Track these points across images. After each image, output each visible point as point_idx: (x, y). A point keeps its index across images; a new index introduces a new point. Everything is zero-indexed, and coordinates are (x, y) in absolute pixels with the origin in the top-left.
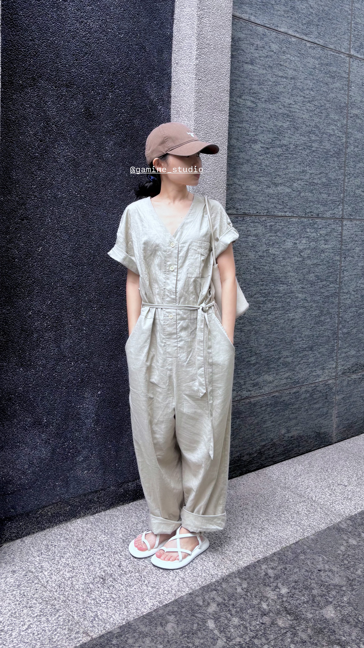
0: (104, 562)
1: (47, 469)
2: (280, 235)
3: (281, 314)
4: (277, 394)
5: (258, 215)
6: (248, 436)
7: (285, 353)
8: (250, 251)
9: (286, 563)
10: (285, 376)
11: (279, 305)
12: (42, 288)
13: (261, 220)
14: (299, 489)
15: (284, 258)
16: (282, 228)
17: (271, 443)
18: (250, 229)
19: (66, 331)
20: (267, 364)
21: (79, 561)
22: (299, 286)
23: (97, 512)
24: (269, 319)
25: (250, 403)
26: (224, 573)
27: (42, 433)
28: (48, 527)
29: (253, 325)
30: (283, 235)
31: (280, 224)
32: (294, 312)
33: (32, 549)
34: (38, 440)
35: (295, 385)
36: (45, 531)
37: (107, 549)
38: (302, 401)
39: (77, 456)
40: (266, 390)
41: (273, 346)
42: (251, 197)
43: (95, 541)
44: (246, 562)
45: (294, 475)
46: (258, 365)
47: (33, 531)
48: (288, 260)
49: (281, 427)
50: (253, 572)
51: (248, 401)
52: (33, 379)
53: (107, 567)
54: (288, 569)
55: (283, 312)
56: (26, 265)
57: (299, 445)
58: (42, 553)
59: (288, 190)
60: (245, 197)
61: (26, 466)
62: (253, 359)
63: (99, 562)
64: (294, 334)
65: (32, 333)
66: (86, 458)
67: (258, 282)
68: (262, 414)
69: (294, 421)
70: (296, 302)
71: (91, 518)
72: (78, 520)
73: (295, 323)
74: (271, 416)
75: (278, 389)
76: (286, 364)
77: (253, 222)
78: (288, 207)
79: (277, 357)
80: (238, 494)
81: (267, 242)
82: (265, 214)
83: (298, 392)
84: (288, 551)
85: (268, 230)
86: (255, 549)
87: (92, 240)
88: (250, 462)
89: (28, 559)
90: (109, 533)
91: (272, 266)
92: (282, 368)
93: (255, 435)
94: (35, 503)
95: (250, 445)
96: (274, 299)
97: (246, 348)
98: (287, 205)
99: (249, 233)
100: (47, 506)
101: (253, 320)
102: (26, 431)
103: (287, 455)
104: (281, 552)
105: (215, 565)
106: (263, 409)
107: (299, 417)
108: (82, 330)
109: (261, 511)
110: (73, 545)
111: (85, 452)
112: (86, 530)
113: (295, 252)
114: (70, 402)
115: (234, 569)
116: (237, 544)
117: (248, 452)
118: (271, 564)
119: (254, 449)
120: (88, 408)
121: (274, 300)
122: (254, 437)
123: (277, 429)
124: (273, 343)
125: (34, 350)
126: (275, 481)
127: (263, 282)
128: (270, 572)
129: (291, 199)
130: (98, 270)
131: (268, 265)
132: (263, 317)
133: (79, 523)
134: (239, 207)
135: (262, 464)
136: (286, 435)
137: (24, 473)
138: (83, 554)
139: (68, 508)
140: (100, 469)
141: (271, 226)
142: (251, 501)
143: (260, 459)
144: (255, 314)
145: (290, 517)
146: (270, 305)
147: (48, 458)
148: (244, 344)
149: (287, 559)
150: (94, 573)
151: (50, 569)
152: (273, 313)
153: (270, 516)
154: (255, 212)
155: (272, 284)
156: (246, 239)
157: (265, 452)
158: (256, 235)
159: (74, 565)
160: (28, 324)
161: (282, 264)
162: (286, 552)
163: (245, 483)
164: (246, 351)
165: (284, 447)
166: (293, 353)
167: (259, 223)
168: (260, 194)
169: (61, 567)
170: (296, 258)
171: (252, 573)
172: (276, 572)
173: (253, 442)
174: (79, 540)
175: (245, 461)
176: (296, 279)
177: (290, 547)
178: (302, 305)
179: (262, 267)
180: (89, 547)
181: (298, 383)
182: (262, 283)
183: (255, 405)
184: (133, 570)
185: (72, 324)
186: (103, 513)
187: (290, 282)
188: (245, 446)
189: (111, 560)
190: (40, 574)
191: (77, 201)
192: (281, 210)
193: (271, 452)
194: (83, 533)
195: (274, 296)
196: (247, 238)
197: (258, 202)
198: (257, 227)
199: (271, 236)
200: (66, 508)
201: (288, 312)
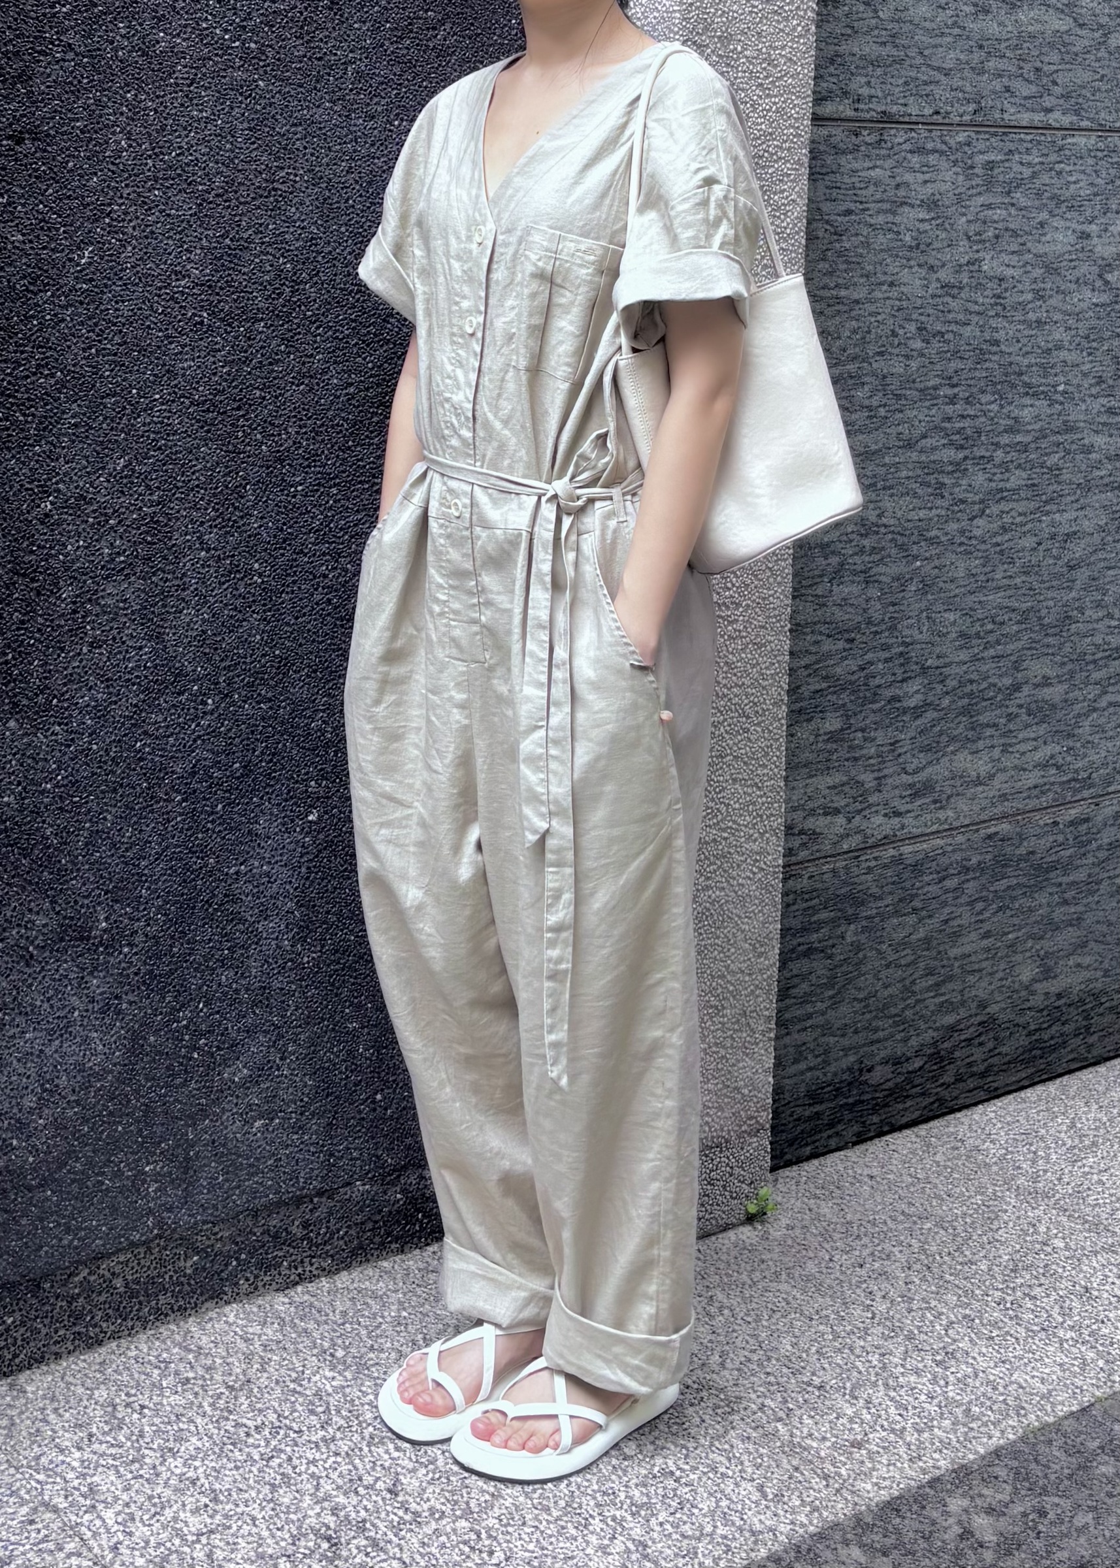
0: (334, 1475)
1: (111, 1114)
2: (1023, 201)
3: (1025, 514)
4: (1005, 827)
5: (938, 122)
6: (890, 990)
7: (1038, 668)
8: (903, 266)
9: (1045, 1491)
10: (1038, 756)
11: (1017, 479)
12: (95, 407)
13: (952, 142)
14: (1091, 1200)
15: (1039, 295)
16: (1034, 175)
17: (979, 1019)
18: (908, 177)
19: (184, 575)
20: (966, 711)
21: (237, 1468)
22: (1096, 405)
23: (301, 1279)
24: (977, 533)
25: (898, 860)
26: (802, 1525)
27: (91, 973)
28: (115, 1336)
29: (916, 558)
30: (1037, 203)
31: (1026, 158)
32: (1075, 506)
33: (52, 1417)
34: (75, 1001)
35: (1076, 791)
36: (103, 1350)
37: (342, 1422)
38: (1102, 855)
39: (225, 1062)
40: (963, 809)
41: (991, 638)
42: (912, 52)
43: (294, 1391)
44: (887, 1483)
45: (1069, 1143)
46: (931, 715)
47: (55, 1348)
48: (1053, 302)
49: (1018, 958)
50: (916, 1525)
51: (892, 852)
52: (59, 762)
53: (346, 1494)
54: (1051, 1516)
55: (1032, 505)
56: (33, 317)
57: (1087, 1028)
58: (91, 1435)
59: (1061, 24)
60: (888, 50)
61: (29, 1102)
62: (913, 692)
63: (313, 1475)
64: (1074, 594)
65: (56, 584)
66: (262, 1071)
67: (935, 388)
68: (945, 904)
69: (1069, 935)
70: (1084, 467)
71: (280, 1302)
72: (227, 1309)
73: (1078, 550)
74: (980, 913)
75: (1007, 807)
76: (1040, 709)
77: (920, 150)
78: (1058, 90)
79: (1007, 681)
80: (849, 1217)
81: (973, 228)
82: (967, 118)
83: (1087, 820)
84: (1050, 1442)
85: (979, 181)
86: (920, 1432)
87: (289, 221)
88: (898, 1093)
89: (37, 1458)
90: (349, 1360)
91: (993, 323)
92: (1027, 726)
93: (916, 988)
94: (65, 1242)
95: (896, 1024)
96: (999, 454)
97: (886, 647)
98: (1055, 83)
99: (902, 192)
100: (109, 1256)
101: (914, 538)
102: (28, 965)
103: (1041, 1064)
104: (1021, 1446)
105: (764, 1496)
106: (950, 883)
107: (1089, 919)
108: (249, 573)
109: (943, 1286)
110: (212, 1405)
111: (256, 1048)
112: (260, 1349)
113: (1084, 268)
114: (203, 852)
115: (841, 1510)
116: (849, 1411)
117: (888, 1052)
118: (985, 1492)
119: (914, 1042)
120: (268, 874)
121: (997, 461)
122: (914, 993)
123: (1002, 966)
124: (990, 627)
125: (62, 649)
126: (995, 1168)
127: (954, 386)
128: (981, 1522)
129: (1072, 59)
130: (309, 338)
131: (975, 319)
132: (953, 527)
133: (231, 1319)
134: (865, 91)
135: (941, 1100)
136: (1038, 986)
137: (20, 1126)
138: (251, 1441)
139: (189, 1263)
140: (313, 1114)
141: (990, 165)
142: (901, 1243)
143: (934, 1079)
144: (922, 514)
145: (1057, 1309)
146: (980, 479)
147: (111, 1071)
148: (876, 633)
149: (1046, 1476)
150: (292, 1516)
151: (125, 1497)
152: (995, 509)
153: (976, 1305)
154: (928, 111)
155: (989, 398)
156: (890, 218)
157: (957, 1054)
158: (932, 204)
159: (217, 1486)
160: (39, 547)
161: (1032, 316)
162: (1042, 1448)
163: (875, 1172)
164: (886, 661)
165: (1029, 1034)
166: (1069, 666)
167: (942, 153)
168: (949, 39)
169: (168, 1493)
170: (1089, 294)
171: (909, 1525)
172: (1003, 1523)
173: (908, 1013)
174: (231, 1388)
175: (876, 1088)
176: (1085, 375)
177: (1057, 1427)
178: (1106, 480)
179: (953, 327)
180: (272, 1417)
181: (1087, 783)
182: (950, 392)
183: (917, 868)
184: (447, 1509)
185: (208, 550)
186: (324, 1283)
187: (1061, 388)
188: (876, 1030)
189: (360, 1466)
190: (87, 1517)
191: (229, 65)
192: (1029, 103)
193: (978, 1054)
194: (248, 1358)
195: (997, 445)
196: (894, 213)
197: (938, 69)
198: (935, 169)
199: (989, 207)
200: (182, 1264)
201: (1055, 508)
